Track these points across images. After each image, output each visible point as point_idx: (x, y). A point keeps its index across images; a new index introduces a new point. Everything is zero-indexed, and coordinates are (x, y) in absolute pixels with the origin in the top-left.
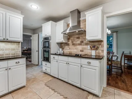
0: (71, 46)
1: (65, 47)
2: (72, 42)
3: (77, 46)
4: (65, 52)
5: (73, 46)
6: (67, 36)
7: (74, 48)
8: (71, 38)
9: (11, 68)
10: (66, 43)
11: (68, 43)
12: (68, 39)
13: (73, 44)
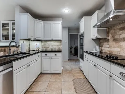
0: (111, 43)
1: (103, 45)
2: (113, 37)
3: (120, 43)
4: (104, 51)
5: (114, 43)
6: (106, 28)
7: (116, 45)
8: (111, 31)
9: (52, 58)
10: (105, 39)
11: (108, 38)
12: (108, 33)
13: (115, 40)
